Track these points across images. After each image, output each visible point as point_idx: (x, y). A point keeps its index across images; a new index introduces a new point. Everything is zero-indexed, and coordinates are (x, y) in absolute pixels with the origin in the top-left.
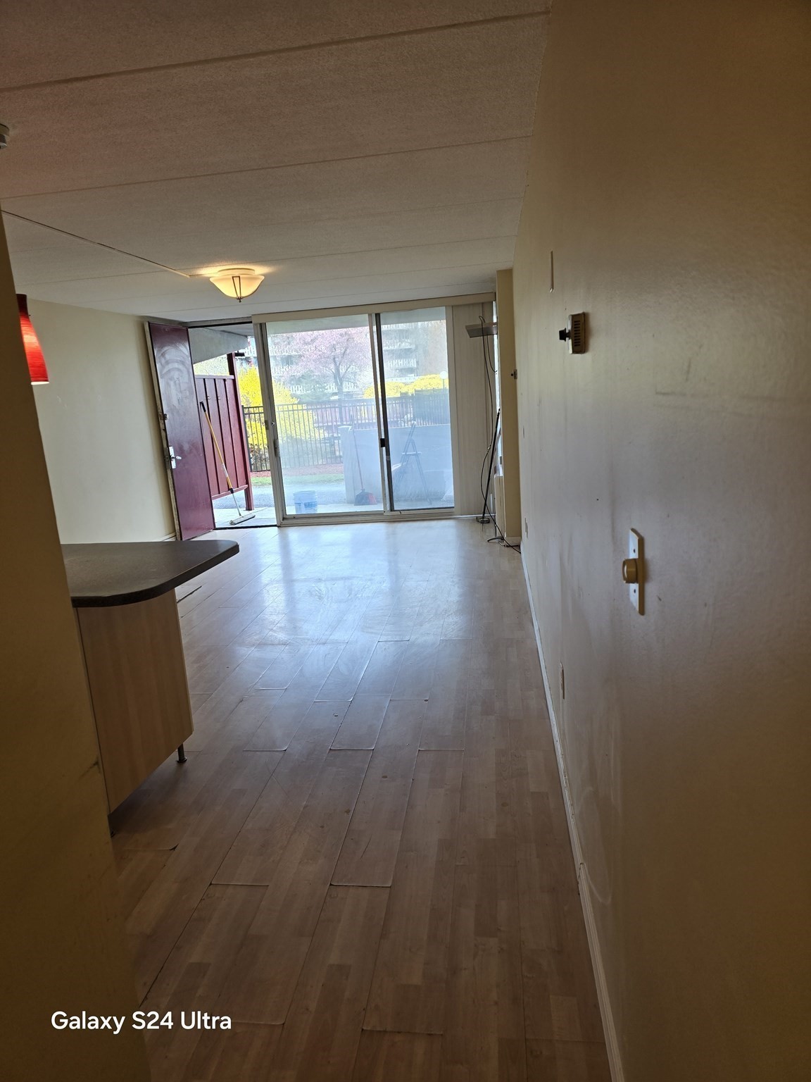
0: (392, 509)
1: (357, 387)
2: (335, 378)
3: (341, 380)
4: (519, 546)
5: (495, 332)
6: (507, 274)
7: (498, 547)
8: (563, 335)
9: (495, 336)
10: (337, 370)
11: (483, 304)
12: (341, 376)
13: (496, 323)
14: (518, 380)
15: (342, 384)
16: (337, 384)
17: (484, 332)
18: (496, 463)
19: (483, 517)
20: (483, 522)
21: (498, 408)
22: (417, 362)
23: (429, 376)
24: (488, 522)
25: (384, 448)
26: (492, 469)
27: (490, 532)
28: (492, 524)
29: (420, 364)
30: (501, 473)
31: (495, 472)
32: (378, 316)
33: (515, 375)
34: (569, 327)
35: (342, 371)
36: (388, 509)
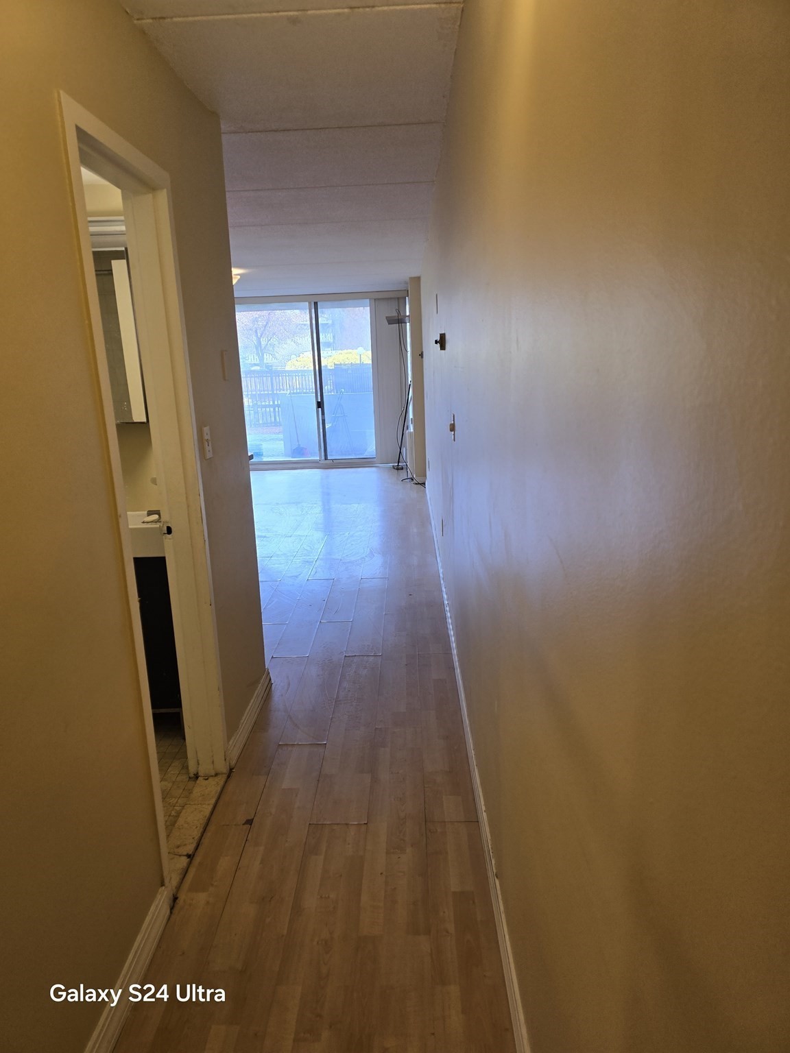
0: (326, 458)
1: (275, 358)
2: (257, 348)
3: (262, 350)
4: (424, 484)
5: (407, 321)
6: (417, 280)
7: (409, 485)
8: (436, 342)
9: (408, 324)
10: (259, 343)
11: (398, 298)
12: (263, 348)
13: (409, 316)
14: (424, 359)
15: (263, 355)
16: (258, 354)
17: (399, 321)
18: (408, 422)
19: (398, 465)
20: (398, 469)
21: (410, 379)
22: (334, 337)
23: (345, 351)
24: (402, 469)
25: (320, 409)
26: (404, 427)
27: (403, 474)
28: (404, 470)
29: (336, 339)
30: (412, 430)
31: (407, 429)
32: (316, 304)
33: (421, 355)
34: (438, 339)
35: (263, 343)
36: (323, 458)
